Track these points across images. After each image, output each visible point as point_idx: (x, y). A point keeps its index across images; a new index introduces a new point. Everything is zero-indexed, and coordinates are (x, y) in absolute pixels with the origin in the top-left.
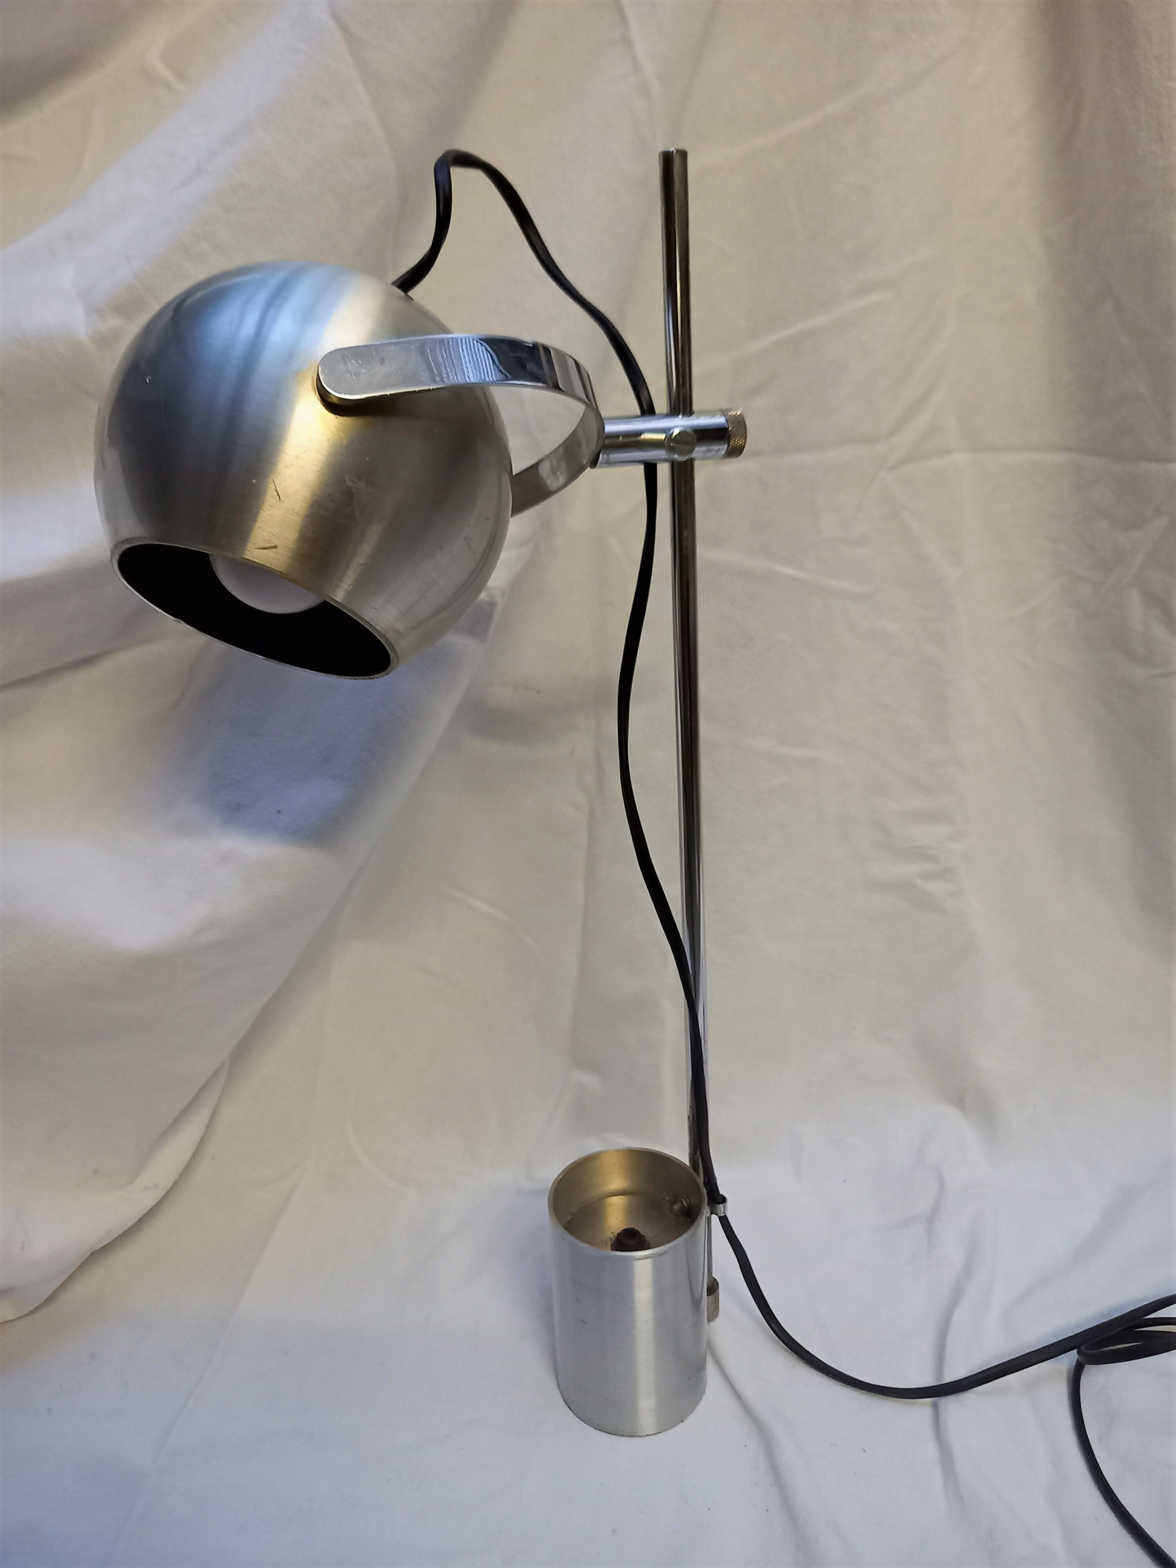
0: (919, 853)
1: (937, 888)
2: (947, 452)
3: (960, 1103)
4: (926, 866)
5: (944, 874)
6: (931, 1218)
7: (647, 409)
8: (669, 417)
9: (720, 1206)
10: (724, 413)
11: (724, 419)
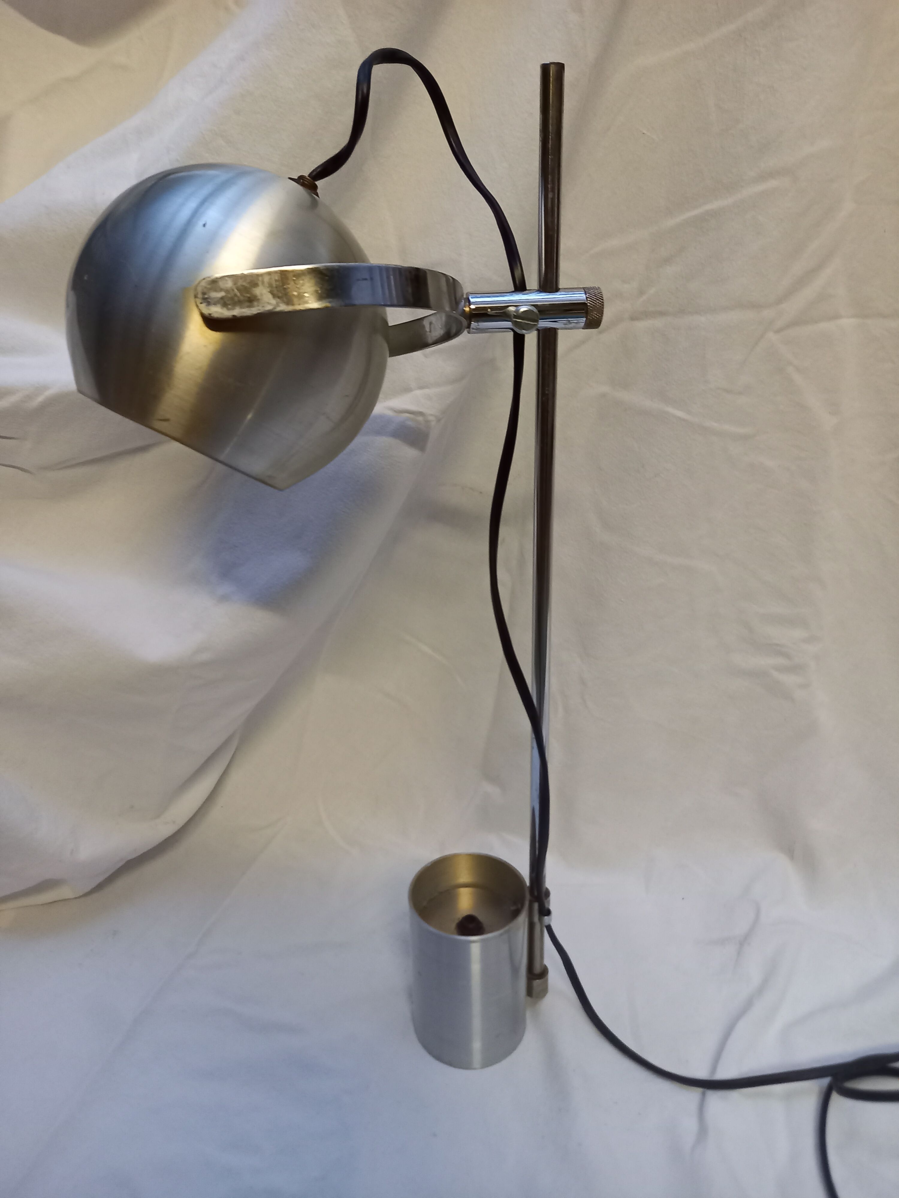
0: (777, 650)
1: (789, 680)
2: (836, 317)
3: (790, 852)
4: (781, 661)
5: (796, 669)
6: (744, 941)
7: (520, 286)
8: (536, 293)
9: (546, 917)
10: (586, 290)
11: (584, 295)
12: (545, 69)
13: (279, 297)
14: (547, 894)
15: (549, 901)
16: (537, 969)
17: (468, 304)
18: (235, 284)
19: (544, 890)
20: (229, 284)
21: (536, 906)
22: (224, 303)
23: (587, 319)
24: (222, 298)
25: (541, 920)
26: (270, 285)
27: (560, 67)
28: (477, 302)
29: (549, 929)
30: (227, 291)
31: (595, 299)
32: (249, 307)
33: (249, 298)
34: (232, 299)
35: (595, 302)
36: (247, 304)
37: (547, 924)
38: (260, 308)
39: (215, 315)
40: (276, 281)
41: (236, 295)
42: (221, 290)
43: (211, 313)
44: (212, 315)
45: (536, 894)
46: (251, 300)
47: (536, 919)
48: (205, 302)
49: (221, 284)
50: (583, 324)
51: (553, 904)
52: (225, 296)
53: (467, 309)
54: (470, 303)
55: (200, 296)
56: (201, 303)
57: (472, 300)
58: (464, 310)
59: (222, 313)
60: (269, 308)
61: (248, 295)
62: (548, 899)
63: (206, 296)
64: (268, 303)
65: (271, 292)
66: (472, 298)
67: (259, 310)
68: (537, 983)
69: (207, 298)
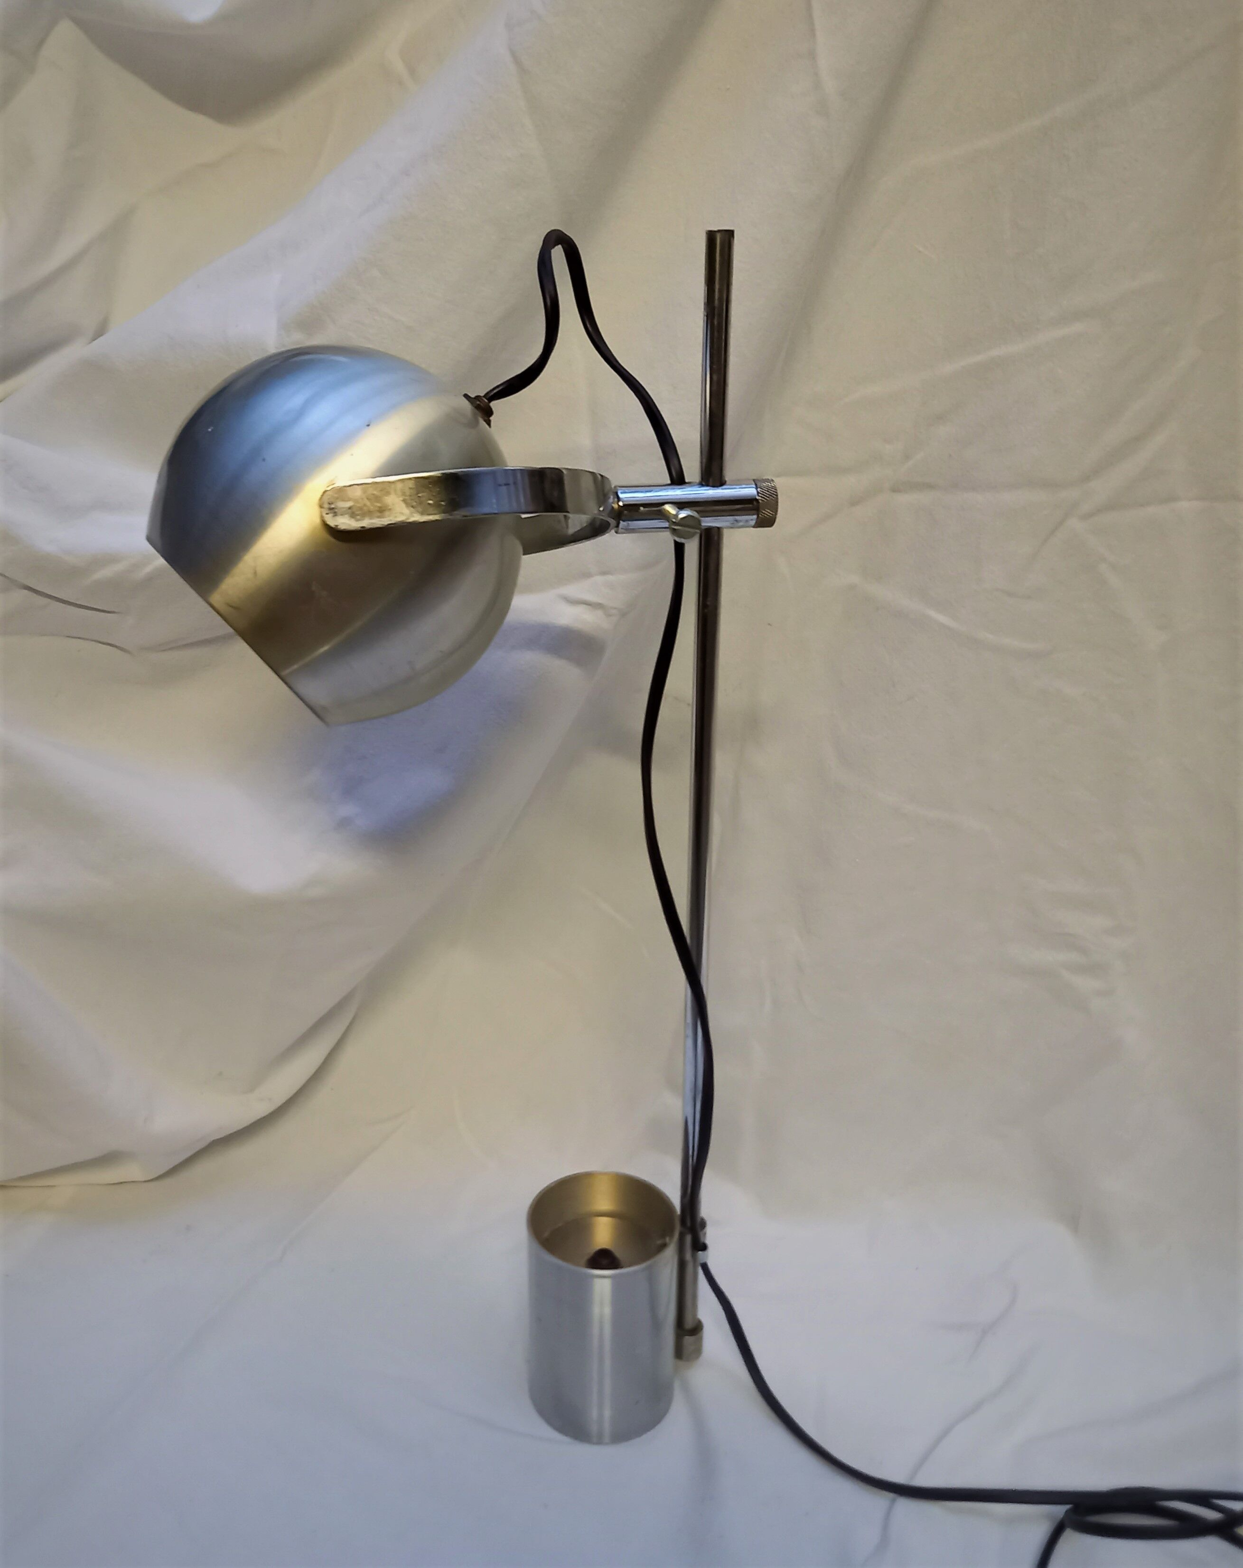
0: (1070, 942)
1: (1085, 984)
4: (1074, 957)
5: (1094, 969)
7: (678, 480)
8: (697, 486)
9: (700, 1252)
10: (756, 483)
11: (754, 489)
12: (711, 236)
13: (412, 507)
14: (703, 1224)
15: (705, 1234)
16: (689, 1324)
17: (616, 500)
18: (364, 491)
19: (699, 1220)
20: (358, 493)
21: (688, 1239)
22: (352, 512)
23: (758, 516)
24: (350, 508)
25: (694, 1257)
26: (404, 494)
27: (730, 234)
28: (626, 497)
29: (705, 1268)
30: (356, 501)
31: (768, 496)
32: (379, 517)
33: (380, 507)
34: (361, 509)
35: (767, 498)
36: (379, 514)
37: (702, 1262)
38: (391, 518)
39: (342, 527)
40: (410, 488)
41: (365, 505)
42: (349, 500)
43: (338, 524)
44: (339, 527)
45: (689, 1224)
46: (382, 511)
47: (688, 1256)
48: (331, 513)
49: (350, 493)
50: (754, 522)
51: (710, 1236)
52: (354, 505)
53: (616, 506)
54: (619, 499)
55: (326, 506)
56: (327, 514)
57: (621, 496)
58: (613, 507)
59: (349, 525)
60: (400, 518)
61: (379, 505)
62: (705, 1231)
63: (333, 506)
64: (402, 514)
65: (404, 501)
66: (622, 493)
67: (391, 520)
68: (688, 1340)
69: (333, 508)
